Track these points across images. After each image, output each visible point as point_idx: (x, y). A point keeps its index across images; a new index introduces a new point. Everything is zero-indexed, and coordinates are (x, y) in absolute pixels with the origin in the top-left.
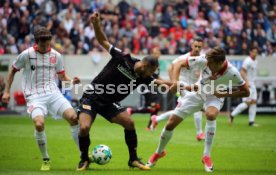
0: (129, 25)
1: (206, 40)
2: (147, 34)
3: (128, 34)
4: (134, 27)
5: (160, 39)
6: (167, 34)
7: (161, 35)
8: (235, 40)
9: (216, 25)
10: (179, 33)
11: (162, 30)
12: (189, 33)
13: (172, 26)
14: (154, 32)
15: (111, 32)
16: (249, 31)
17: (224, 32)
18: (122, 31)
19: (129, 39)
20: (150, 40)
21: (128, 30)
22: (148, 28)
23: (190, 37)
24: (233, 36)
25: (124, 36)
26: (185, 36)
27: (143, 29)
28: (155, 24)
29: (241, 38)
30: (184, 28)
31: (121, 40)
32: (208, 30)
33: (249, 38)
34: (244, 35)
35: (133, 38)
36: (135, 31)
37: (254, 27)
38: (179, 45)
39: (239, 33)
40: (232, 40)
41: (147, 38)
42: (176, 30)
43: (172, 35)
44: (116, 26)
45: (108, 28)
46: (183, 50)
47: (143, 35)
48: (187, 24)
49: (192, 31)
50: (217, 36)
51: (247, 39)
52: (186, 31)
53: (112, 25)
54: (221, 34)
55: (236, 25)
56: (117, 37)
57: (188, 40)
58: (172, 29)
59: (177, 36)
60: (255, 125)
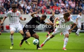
0: (41, 5)
1: (64, 10)
2: (46, 8)
3: (40, 8)
4: (42, 6)
5: (50, 10)
6: (52, 8)
7: (50, 8)
8: (73, 10)
9: (67, 5)
10: (56, 8)
11: (51, 7)
12: (59, 8)
13: (54, 6)
14: (48, 7)
15: (35, 7)
16: (77, 7)
17: (69, 7)
18: (39, 7)
19: (41, 10)
20: (47, 10)
21: (40, 7)
22: (46, 6)
23: (59, 9)
24: (72, 8)
25: (39, 9)
26: (58, 9)
27: (45, 6)
28: (49, 5)
29: (75, 9)
30: (57, 6)
31: (38, 10)
32: (65, 7)
33: (77, 9)
34: (76, 8)
35: (42, 9)
36: (43, 7)
37: (79, 6)
38: (56, 11)
39: (74, 8)
40: (72, 10)
41: (46, 9)
42: (55, 7)
43: (54, 8)
44: (37, 6)
45: (34, 6)
46: (57, 13)
47: (45, 8)
48: (58, 5)
49: (60, 7)
50: (67, 9)
51: (76, 9)
52: (58, 7)
53: (36, 5)
54: (69, 8)
55: (73, 5)
56: (37, 9)
57: (59, 10)
58: (54, 7)
59: (55, 9)
60: (79, 36)
